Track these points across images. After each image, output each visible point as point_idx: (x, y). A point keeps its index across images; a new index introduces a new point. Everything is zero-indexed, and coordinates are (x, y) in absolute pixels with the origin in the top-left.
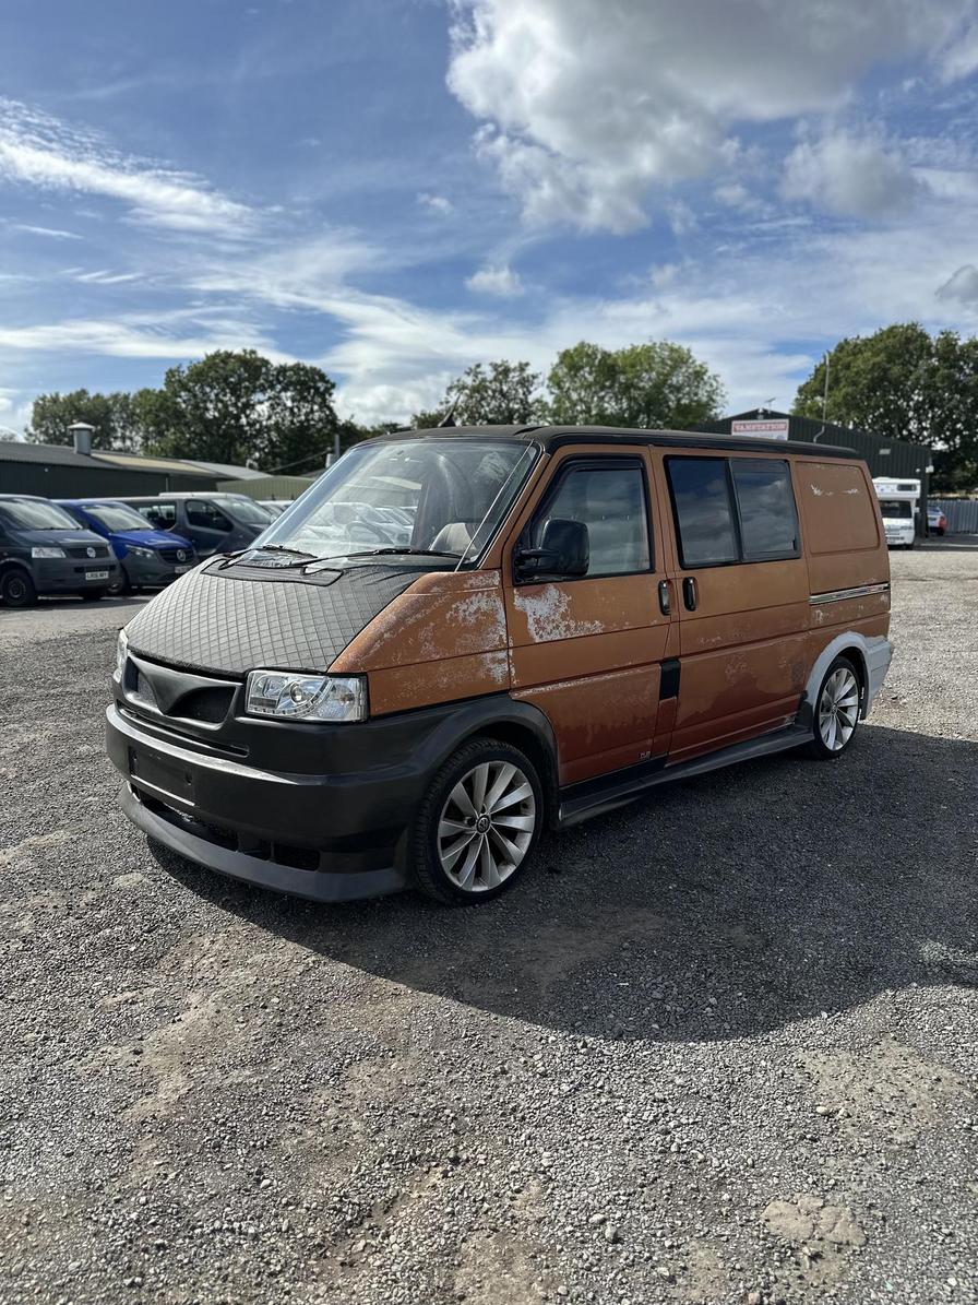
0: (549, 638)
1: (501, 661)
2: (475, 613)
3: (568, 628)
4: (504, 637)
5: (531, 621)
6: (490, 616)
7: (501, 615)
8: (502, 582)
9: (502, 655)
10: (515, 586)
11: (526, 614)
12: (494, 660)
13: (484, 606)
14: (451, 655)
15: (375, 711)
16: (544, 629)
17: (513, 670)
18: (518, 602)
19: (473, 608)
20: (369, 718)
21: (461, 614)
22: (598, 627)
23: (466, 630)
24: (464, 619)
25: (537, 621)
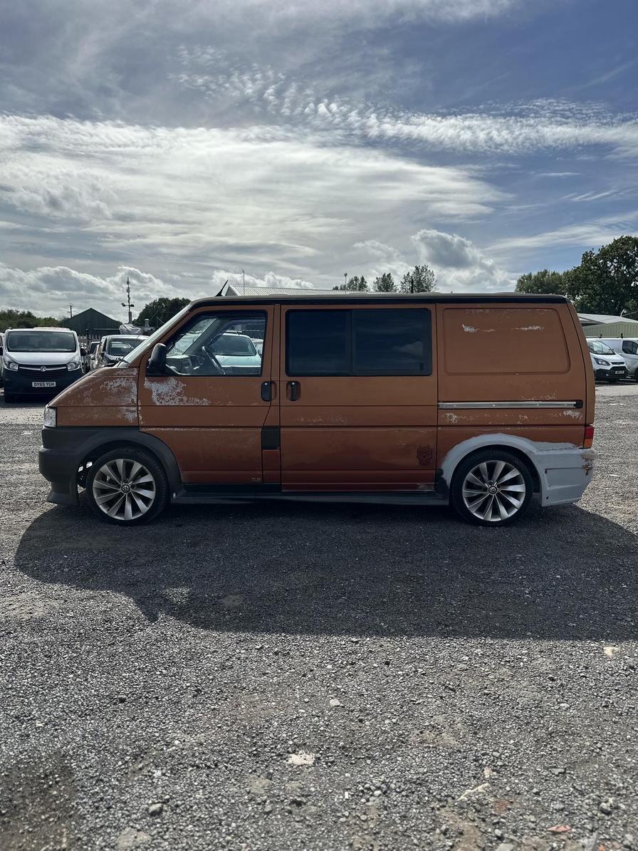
0: (167, 404)
1: (132, 412)
2: (118, 387)
3: (181, 400)
4: (135, 400)
5: (154, 394)
6: (128, 390)
7: (134, 389)
8: (138, 374)
9: (134, 409)
10: (147, 376)
11: (151, 391)
12: (127, 410)
13: (124, 384)
14: (101, 405)
15: (59, 424)
16: (163, 399)
17: (140, 417)
18: (147, 384)
19: (116, 385)
20: (57, 427)
21: (109, 386)
22: (206, 402)
23: (111, 394)
24: (110, 389)
25: (159, 395)
